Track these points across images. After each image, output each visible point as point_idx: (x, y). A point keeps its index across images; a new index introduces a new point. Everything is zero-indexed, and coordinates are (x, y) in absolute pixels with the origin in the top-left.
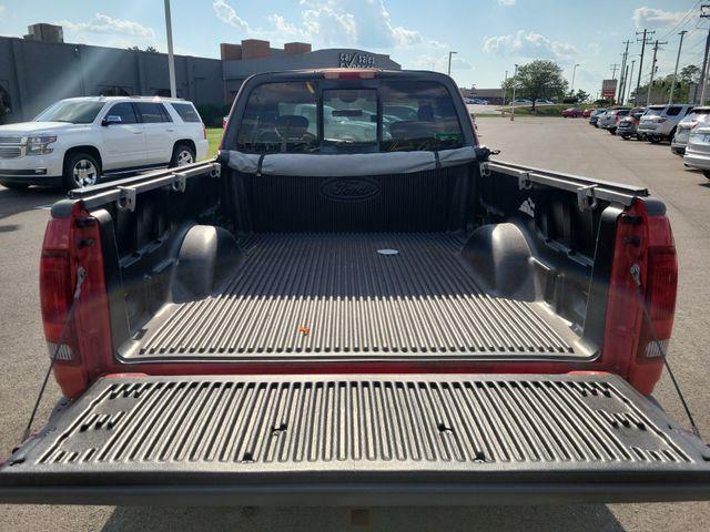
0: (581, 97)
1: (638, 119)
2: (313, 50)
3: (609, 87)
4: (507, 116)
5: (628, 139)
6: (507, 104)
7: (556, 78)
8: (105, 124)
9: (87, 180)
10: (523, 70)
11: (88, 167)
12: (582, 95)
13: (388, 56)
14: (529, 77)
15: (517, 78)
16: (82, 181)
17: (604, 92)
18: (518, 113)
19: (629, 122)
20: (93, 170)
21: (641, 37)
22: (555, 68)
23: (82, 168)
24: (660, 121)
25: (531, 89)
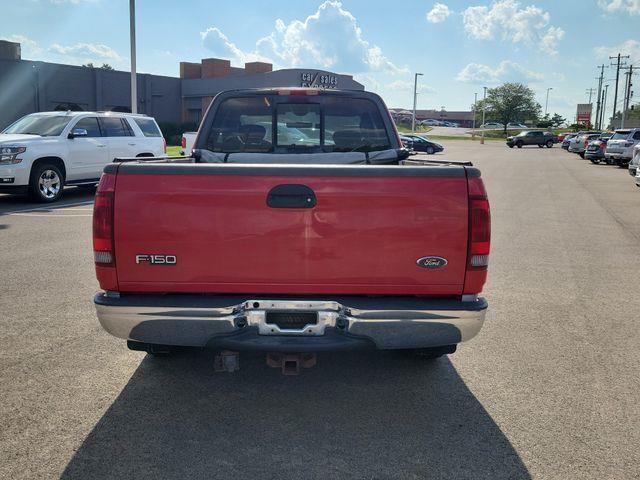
0: (557, 121)
1: (605, 143)
2: (274, 70)
3: (584, 112)
4: (478, 139)
5: (597, 163)
6: (477, 127)
7: (527, 101)
8: (71, 137)
9: (51, 189)
10: (494, 93)
11: (52, 177)
12: (558, 120)
13: (352, 77)
14: (500, 101)
15: (486, 101)
16: (46, 191)
17: (579, 117)
18: (488, 136)
19: (597, 146)
20: (57, 180)
21: (615, 61)
22: (527, 92)
23: (48, 178)
24: (626, 145)
25: (501, 111)
